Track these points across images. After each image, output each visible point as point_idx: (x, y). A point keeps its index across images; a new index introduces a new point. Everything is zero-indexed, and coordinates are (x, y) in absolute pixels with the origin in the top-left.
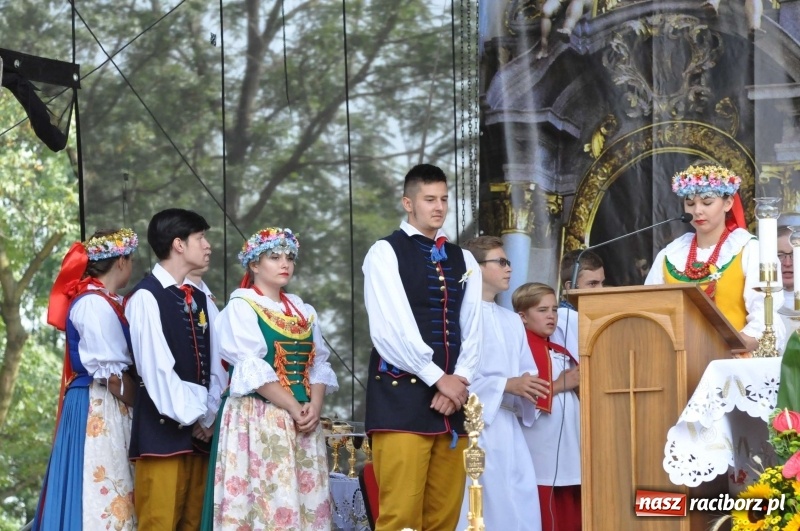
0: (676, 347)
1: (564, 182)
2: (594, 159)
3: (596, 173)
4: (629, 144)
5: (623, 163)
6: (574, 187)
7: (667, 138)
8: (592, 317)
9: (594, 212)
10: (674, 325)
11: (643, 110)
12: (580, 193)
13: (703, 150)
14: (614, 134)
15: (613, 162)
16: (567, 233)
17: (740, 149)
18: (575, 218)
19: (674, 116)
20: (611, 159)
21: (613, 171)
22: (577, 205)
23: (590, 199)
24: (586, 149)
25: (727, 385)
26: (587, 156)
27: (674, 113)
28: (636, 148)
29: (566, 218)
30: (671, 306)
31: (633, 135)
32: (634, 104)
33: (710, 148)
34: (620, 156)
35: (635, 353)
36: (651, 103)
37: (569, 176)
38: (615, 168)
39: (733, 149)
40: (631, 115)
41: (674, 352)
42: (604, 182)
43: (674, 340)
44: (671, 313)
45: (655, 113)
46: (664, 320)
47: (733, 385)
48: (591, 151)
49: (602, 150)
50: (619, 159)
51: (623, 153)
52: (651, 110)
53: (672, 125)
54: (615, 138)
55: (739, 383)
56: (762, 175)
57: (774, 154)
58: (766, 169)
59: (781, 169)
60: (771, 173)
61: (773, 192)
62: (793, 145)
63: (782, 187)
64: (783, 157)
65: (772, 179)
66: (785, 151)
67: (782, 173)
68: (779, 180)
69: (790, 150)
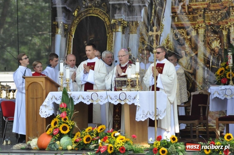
0: (43, 89)
1: (68, 22)
2: (75, 17)
3: (75, 20)
4: (83, 13)
5: (82, 18)
6: (70, 23)
7: (91, 12)
8: (28, 82)
9: (75, 29)
10: (43, 84)
11: (86, 5)
12: (72, 25)
13: (99, 15)
14: (79, 11)
16: (69, 34)
17: (107, 16)
18: (71, 31)
20: (79, 17)
21: (79, 20)
22: (71, 27)
23: (74, 26)
24: (73, 14)
25: (53, 97)
26: (74, 16)
27: (93, 6)
28: (84, 15)
29: (69, 30)
30: (42, 80)
31: (83, 11)
32: (84, 4)
33: (100, 15)
35: (36, 90)
36: (88, 4)
37: (70, 20)
38: (80, 19)
39: (105, 15)
40: (83, 6)
41: (43, 90)
42: (77, 22)
43: (43, 87)
44: (42, 82)
45: (89, 6)
46: (41, 83)
47: (54, 97)
48: (74, 15)
49: (77, 14)
51: (81, 15)
53: (92, 9)
55: (55, 97)
56: (112, 22)
57: (114, 17)
58: (112, 20)
59: (116, 20)
60: (114, 21)
61: (114, 26)
62: (118, 15)
63: (116, 25)
64: (116, 17)
65: (114, 23)
66: (117, 16)
67: (116, 22)
68: (115, 23)
69: (118, 16)
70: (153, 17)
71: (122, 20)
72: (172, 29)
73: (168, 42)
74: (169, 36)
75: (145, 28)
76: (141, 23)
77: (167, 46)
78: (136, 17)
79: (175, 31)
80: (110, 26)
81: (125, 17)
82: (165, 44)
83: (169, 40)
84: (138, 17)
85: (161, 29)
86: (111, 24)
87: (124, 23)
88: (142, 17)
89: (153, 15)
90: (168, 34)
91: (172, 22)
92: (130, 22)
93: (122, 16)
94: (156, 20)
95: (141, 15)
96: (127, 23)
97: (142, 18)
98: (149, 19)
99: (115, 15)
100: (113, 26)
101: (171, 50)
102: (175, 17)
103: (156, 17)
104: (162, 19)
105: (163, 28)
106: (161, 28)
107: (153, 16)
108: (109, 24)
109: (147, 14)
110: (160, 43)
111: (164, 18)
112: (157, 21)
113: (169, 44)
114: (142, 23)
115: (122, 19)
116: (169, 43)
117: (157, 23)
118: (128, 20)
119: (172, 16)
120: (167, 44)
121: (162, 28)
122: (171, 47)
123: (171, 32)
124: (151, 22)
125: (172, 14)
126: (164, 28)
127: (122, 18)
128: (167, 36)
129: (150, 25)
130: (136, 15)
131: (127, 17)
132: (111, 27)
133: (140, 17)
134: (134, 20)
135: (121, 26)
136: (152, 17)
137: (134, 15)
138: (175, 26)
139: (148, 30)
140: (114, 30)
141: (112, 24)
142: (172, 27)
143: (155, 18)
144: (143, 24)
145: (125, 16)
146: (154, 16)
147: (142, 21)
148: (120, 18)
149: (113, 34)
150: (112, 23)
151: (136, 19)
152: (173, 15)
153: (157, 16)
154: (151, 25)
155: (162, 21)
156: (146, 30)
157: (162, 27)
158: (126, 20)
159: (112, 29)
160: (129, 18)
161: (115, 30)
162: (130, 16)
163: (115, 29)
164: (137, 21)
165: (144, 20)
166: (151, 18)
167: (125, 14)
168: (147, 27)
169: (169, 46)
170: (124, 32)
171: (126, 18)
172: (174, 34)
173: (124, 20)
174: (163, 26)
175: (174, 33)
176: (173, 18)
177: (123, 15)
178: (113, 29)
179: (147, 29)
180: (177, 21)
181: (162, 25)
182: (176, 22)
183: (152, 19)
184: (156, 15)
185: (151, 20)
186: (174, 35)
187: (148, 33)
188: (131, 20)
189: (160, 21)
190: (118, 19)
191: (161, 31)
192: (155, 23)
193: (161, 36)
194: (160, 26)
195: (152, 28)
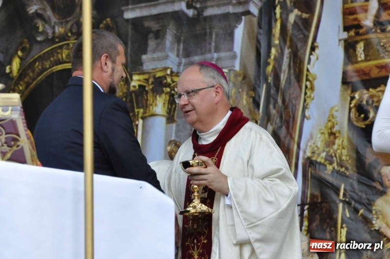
2: (13, 79)
4: (37, 64)
5: (34, 80)
7: (64, 56)
11: (47, 34)
14: (27, 56)
15: (26, 80)
19: (69, 37)
20: (25, 78)
21: (26, 88)
24: (8, 71)
27: (69, 34)
28: (42, 67)
31: (40, 56)
32: (41, 29)
34: (31, 74)
36: (54, 27)
38: (28, 85)
40: (39, 39)
45: (56, 35)
48: (11, 72)
49: (19, 70)
50: (30, 77)
51: (33, 72)
52: (54, 33)
53: (68, 45)
54: (27, 60)
56: (133, 83)
57: (141, 64)
58: (135, 77)
59: (146, 76)
60: (139, 80)
61: (140, 98)
62: (155, 56)
63: (147, 92)
64: (148, 66)
65: (140, 86)
66: (150, 62)
67: (147, 80)
68: (144, 87)
69: (153, 60)
70: (277, 51)
71: (169, 72)
72: (345, 90)
73: (332, 137)
74: (335, 114)
75: (247, 94)
76: (232, 75)
77: (328, 152)
78: (215, 55)
79: (357, 96)
80: (126, 97)
81: (177, 59)
82: (321, 149)
83: (334, 130)
84: (223, 54)
85: (306, 94)
86: (131, 93)
87: (173, 82)
88: (235, 53)
89: (277, 42)
90: (332, 109)
91: (345, 64)
93: (167, 57)
94: (286, 61)
95: (231, 49)
97: (234, 57)
98: (260, 60)
99: (144, 57)
100: (137, 97)
101: (342, 166)
102: (357, 42)
103: (287, 51)
104: (311, 54)
105: (312, 89)
106: (306, 87)
107: (276, 46)
108: (125, 90)
109: (254, 41)
110: (302, 145)
111: (317, 51)
112: (289, 65)
113: (335, 147)
114: (236, 76)
115: (166, 69)
116: (337, 141)
117: (292, 71)
119: (346, 41)
120: (330, 144)
121: (309, 86)
122: (344, 158)
123: (343, 98)
124: (270, 69)
125: (345, 35)
126: (316, 88)
127: (167, 65)
128: (327, 114)
129: (266, 79)
130: (217, 50)
131: (184, 60)
132: (131, 101)
133: (228, 54)
135: (163, 96)
136: (273, 51)
137: (210, 51)
138: (355, 79)
139: (257, 98)
140: (141, 111)
141: (133, 92)
142: (345, 82)
143: (282, 53)
144: (240, 78)
145: (178, 55)
146: (278, 48)
147: (237, 68)
148: (159, 65)
149: (137, 126)
150: (134, 87)
152: (350, 37)
153: (291, 47)
154: (270, 79)
155: (309, 63)
156: (251, 100)
157: (308, 83)
158: (182, 69)
161: (144, 113)
162: (196, 55)
163: (142, 107)
165: (243, 66)
166: (269, 56)
167: (178, 50)
168: (254, 88)
169: (335, 152)
170: (173, 116)
171: (179, 64)
172: (355, 106)
173: (175, 70)
174: (314, 79)
175: (354, 102)
176: (349, 47)
177: (173, 56)
178: (138, 107)
179: (254, 99)
180: (363, 56)
181: (310, 78)
182: (362, 61)
183: (272, 57)
184: (288, 43)
185: (268, 64)
186: (353, 110)
187: (256, 110)
189: (300, 65)
190: (154, 71)
191: (305, 100)
192: (284, 72)
193: (305, 119)
194: (302, 82)
195: (273, 91)
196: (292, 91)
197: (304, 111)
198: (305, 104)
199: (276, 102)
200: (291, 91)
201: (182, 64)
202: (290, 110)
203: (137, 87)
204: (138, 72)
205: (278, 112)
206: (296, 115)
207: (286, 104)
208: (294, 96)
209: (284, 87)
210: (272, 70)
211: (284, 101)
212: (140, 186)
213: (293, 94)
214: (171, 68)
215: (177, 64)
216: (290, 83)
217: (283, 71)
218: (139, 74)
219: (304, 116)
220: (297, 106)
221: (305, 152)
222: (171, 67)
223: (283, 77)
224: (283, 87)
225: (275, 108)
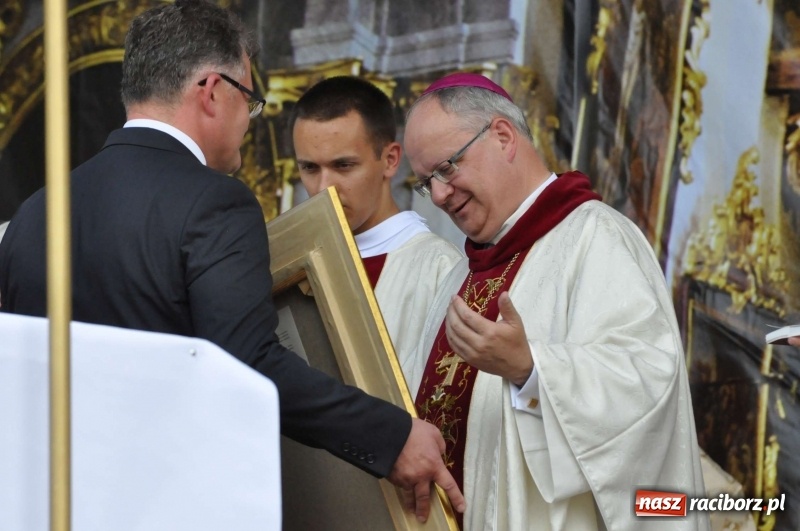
4: (39, 50)
7: (104, 32)
14: (16, 31)
15: (14, 89)
20: (11, 84)
21: (15, 109)
34: (26, 77)
38: (18, 101)
50: (24, 83)
51: (31, 69)
53: (114, 5)
54: (18, 40)
56: (271, 98)
57: (290, 52)
58: (276, 83)
59: (301, 81)
60: (285, 91)
61: (286, 132)
62: (323, 31)
64: (305, 56)
65: (287, 104)
66: (311, 46)
69: (319, 40)
70: (612, 17)
71: (355, 70)
72: (775, 109)
73: (745, 225)
74: (751, 168)
75: (543, 123)
76: (507, 76)
77: (734, 262)
78: (467, 29)
80: (254, 131)
81: (376, 39)
82: (719, 253)
83: (750, 208)
84: (483, 27)
85: (681, 120)
86: (266, 120)
88: (513, 24)
90: (745, 155)
91: (776, 47)
92: (420, 79)
93: (350, 35)
94: (634, 41)
95: (503, 14)
96: (396, 90)
97: (512, 33)
99: (296, 34)
100: (279, 129)
101: (768, 296)
103: (636, 18)
104: (691, 24)
105: (697, 108)
106: (683, 104)
107: (609, 6)
110: (673, 246)
111: (707, 16)
112: (642, 52)
113: (753, 249)
114: (515, 79)
115: (348, 62)
116: (756, 235)
117: (649, 67)
118: (403, 64)
120: (739, 242)
121: (689, 103)
122: (773, 275)
123: (771, 132)
124: (595, 61)
126: (705, 107)
127: (352, 55)
128: (734, 168)
129: (586, 86)
130: (470, 16)
131: (391, 42)
132: (266, 141)
133: (497, 26)
134: (448, 58)
136: (603, 17)
137: (453, 20)
139: (566, 132)
140: (290, 163)
141: (271, 118)
142: (773, 89)
143: (625, 19)
144: (525, 85)
145: (377, 30)
146: (616, 10)
147: (518, 59)
148: (334, 54)
149: (279, 200)
150: (273, 106)
151: (468, 50)
153: (645, 7)
154: (596, 87)
155: (688, 45)
156: (551, 137)
157: (687, 96)
158: (386, 63)
159: (266, 162)
160: (410, 49)
162: (421, 28)
164: (474, 66)
165: (532, 54)
166: (593, 30)
167: (378, 18)
168: (559, 109)
169: (752, 261)
171: (381, 51)
173: (370, 65)
174: (701, 85)
175: (794, 138)
177: (365, 31)
178: (282, 156)
179: (558, 134)
181: (692, 83)
183: (601, 32)
185: (589, 49)
186: (793, 159)
187: (564, 161)
188: (428, 60)
189: (667, 50)
190: (321, 68)
191: (680, 137)
192: (630, 69)
193: (681, 183)
194: (673, 93)
195: (602, 117)
196: (649, 116)
197: (676, 162)
198: (680, 146)
199: (610, 141)
200: (647, 116)
201: (388, 52)
202: (645, 160)
203: (280, 107)
204: (282, 71)
205: (614, 165)
206: (658, 172)
207: (634, 145)
208: (653, 126)
209: (631, 104)
210: (601, 65)
211: (629, 138)
212: (192, 351)
213: (650, 121)
214: (361, 62)
215: (374, 50)
216: (643, 96)
217: (626, 65)
218: (284, 76)
219: (676, 176)
220: (661, 151)
221: (679, 262)
222: (360, 57)
223: (628, 81)
224: (627, 104)
225: (607, 155)
